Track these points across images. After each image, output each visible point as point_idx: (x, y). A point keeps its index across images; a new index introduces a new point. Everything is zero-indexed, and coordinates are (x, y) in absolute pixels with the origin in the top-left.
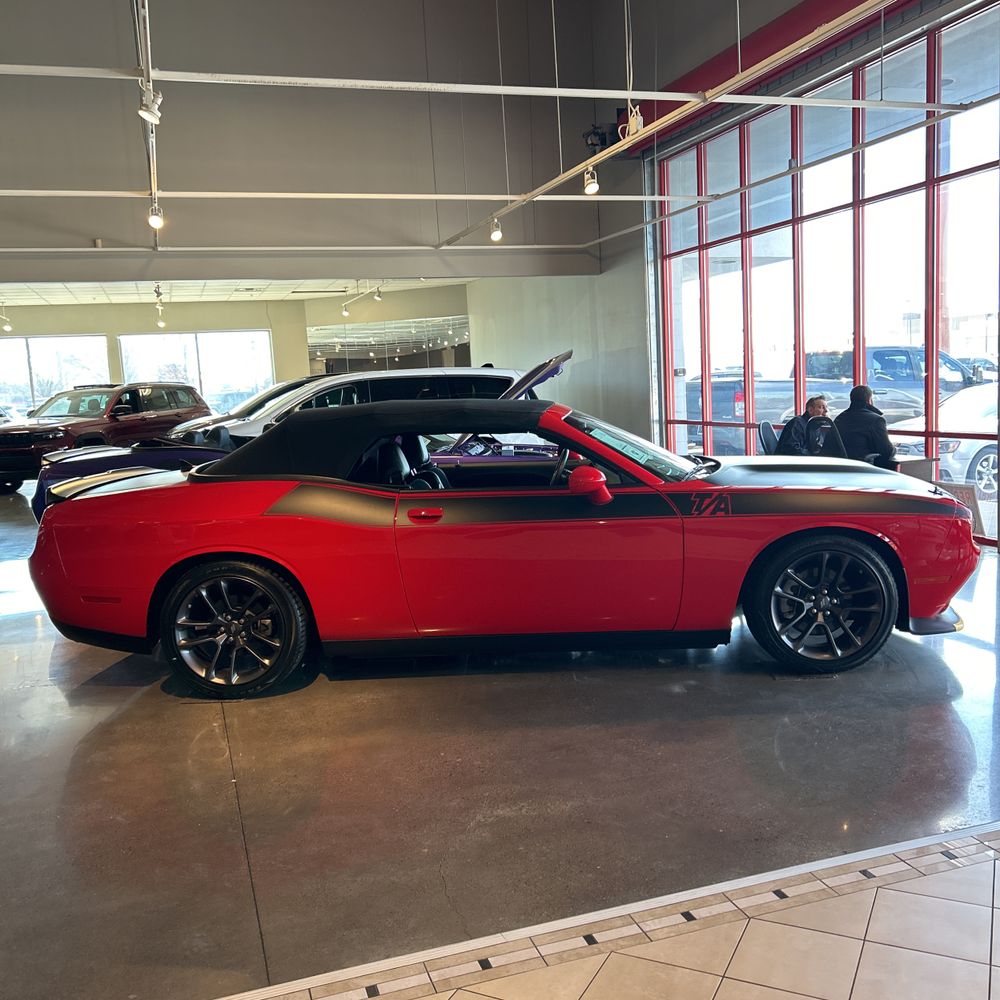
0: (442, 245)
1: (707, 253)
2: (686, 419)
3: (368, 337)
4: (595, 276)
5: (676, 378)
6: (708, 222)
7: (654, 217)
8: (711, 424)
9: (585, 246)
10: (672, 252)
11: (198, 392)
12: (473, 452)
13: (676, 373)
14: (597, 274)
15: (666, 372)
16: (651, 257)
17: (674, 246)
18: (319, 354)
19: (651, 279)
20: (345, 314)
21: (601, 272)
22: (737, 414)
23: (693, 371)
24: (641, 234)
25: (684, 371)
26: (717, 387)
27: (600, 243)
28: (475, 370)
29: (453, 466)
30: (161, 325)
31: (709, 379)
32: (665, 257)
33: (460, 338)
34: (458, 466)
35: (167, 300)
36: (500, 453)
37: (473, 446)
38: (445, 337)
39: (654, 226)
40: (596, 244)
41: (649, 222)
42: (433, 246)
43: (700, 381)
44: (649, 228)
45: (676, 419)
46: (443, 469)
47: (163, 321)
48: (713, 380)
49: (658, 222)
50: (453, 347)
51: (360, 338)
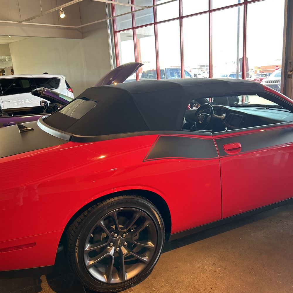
1: (136, 30)
6: (136, 18)
7: (110, 16)
9: (78, 27)
10: (117, 30)
16: (110, 32)
17: (118, 28)
19: (110, 40)
21: (83, 38)
24: (106, 22)
27: (82, 27)
32: (115, 32)
39: (110, 20)
49: (112, 19)
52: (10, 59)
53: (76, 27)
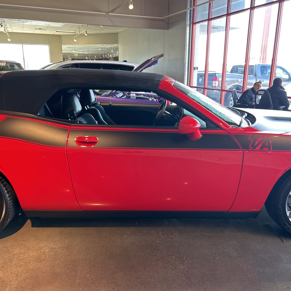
0: (109, 12)
1: (211, 22)
2: (196, 86)
3: (85, 52)
4: (166, 30)
5: (194, 71)
6: (213, 10)
7: (191, 6)
8: (207, 89)
9: (163, 18)
10: (197, 21)
11: (23, 65)
12: (118, 96)
13: (194, 69)
14: (167, 30)
15: (191, 68)
16: (188, 24)
17: (198, 19)
18: (69, 56)
19: (188, 32)
20: (75, 40)
21: (168, 29)
22: (213, 85)
23: (202, 69)
24: (185, 13)
25: (197, 68)
26: (210, 75)
27: (168, 17)
28: (120, 62)
29: (108, 104)
30: (9, 40)
31: (208, 72)
32: (193, 24)
33: (116, 54)
34: (110, 105)
35: (11, 31)
36: (130, 97)
37: (118, 93)
38: (110, 53)
40: (167, 18)
41: (189, 9)
42: (106, 13)
43: (204, 72)
44: (189, 12)
45: (193, 86)
46: (102, 106)
47: (10, 39)
48: (209, 72)
49: (192, 9)
50: (113, 57)
51: (83, 52)
52: (116, 49)
53: (161, 18)
